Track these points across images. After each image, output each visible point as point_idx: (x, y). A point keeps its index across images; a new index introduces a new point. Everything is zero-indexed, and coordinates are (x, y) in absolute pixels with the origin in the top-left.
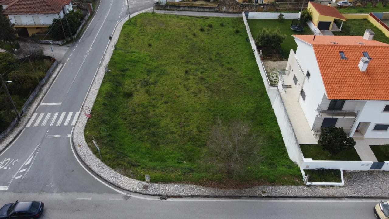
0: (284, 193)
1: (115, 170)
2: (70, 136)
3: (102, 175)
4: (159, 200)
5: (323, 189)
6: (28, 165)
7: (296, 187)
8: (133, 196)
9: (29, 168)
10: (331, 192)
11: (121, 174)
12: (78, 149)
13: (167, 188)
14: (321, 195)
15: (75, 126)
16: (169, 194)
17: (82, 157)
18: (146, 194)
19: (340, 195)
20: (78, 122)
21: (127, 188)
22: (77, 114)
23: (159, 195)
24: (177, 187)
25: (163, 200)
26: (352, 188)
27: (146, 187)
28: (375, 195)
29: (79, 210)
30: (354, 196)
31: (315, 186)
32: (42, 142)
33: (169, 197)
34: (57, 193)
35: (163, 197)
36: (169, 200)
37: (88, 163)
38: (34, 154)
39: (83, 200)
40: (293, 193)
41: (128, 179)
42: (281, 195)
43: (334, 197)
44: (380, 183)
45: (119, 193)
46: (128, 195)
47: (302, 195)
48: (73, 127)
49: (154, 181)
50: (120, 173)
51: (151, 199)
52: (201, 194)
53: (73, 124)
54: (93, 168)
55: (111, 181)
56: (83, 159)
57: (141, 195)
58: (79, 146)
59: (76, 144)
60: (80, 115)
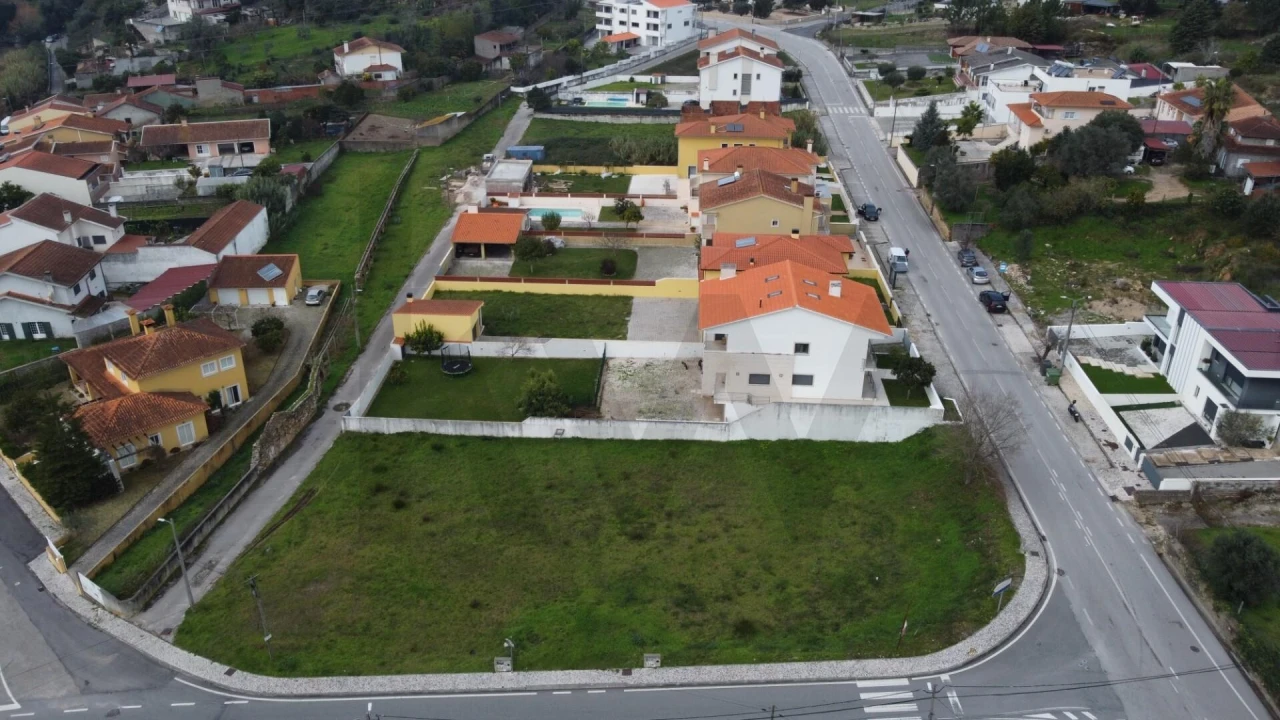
2: (945, 677)
3: (1032, 603)
4: (1048, 541)
6: (1053, 713)
8: (1055, 566)
12: (980, 651)
15: (909, 677)
16: (1034, 532)
18: (1046, 553)
20: (894, 674)
21: (1045, 573)
22: (860, 684)
24: (1021, 526)
25: (1047, 538)
27: (1035, 554)
29: (1110, 620)
32: (978, 717)
33: (1039, 534)
34: (1094, 651)
36: (1043, 533)
39: (1092, 618)
41: (1027, 572)
45: (1058, 583)
46: (1056, 571)
51: (1051, 549)
53: (905, 682)
54: (1022, 617)
55: (1041, 590)
56: (1006, 635)
57: (1050, 559)
58: (973, 650)
59: (970, 657)
60: (870, 679)
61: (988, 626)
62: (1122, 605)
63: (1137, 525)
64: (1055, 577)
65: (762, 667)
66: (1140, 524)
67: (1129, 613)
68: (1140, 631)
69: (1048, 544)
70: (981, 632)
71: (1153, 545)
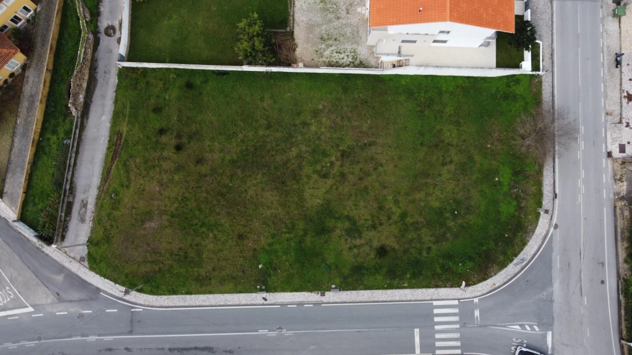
0: (550, 95)
1: (529, 241)
2: (476, 300)
3: (533, 252)
4: (557, 199)
5: (544, 61)
6: (521, 326)
7: (544, 83)
8: (554, 222)
10: (548, 56)
11: (533, 235)
12: (497, 285)
13: (547, 193)
14: (551, 65)
15: (459, 299)
16: (552, 191)
17: (509, 277)
18: (553, 211)
19: (550, 49)
20: (452, 297)
21: (547, 227)
22: (435, 303)
23: (554, 199)
24: (546, 185)
25: (558, 196)
26: (543, 36)
27: (547, 212)
28: (550, 20)
29: (569, 264)
30: (551, 38)
31: (543, 66)
32: (485, 326)
33: (555, 193)
34: (552, 287)
36: (557, 192)
38: (505, 326)
39: (560, 263)
40: (549, 88)
41: (538, 228)
42: (551, 98)
43: (552, 55)
44: (538, 10)
45: (552, 233)
46: (554, 225)
47: (551, 81)
48: (461, 301)
49: (539, 204)
50: (531, 237)
51: (557, 206)
52: (552, 164)
53: (456, 302)
55: (541, 243)
56: (513, 275)
57: (553, 216)
58: (494, 284)
59: (491, 289)
60: (440, 300)
61: (506, 269)
62: (579, 252)
63: (613, 181)
64: (552, 230)
65: (389, 292)
66: (615, 180)
67: (580, 258)
68: (581, 272)
69: (557, 201)
70: (501, 273)
71: (615, 198)
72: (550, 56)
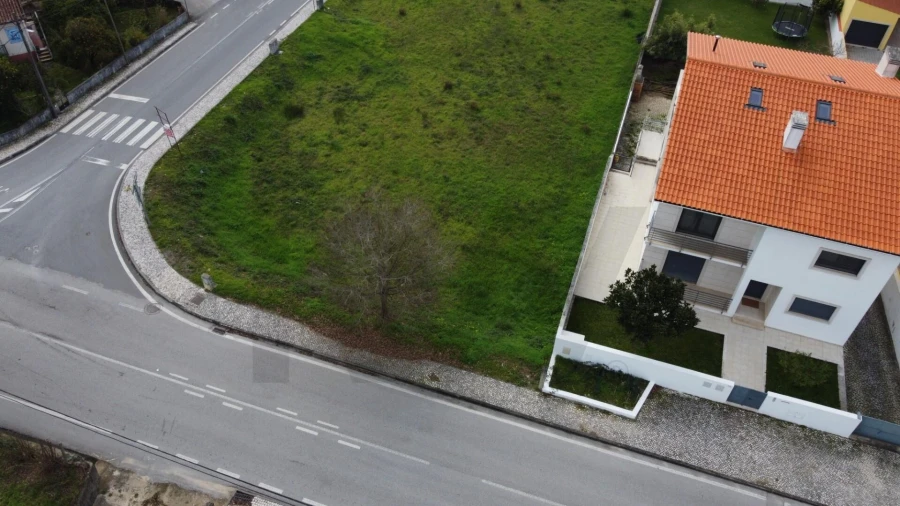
0: (478, 394)
1: (162, 252)
2: (124, 167)
4: (210, 331)
5: (579, 411)
6: (20, 203)
7: (514, 388)
8: (166, 310)
9: (17, 210)
10: (593, 424)
11: (169, 263)
12: (123, 194)
13: (238, 313)
14: (563, 423)
15: (145, 150)
16: (236, 325)
17: (121, 210)
18: (191, 314)
19: (611, 437)
21: (163, 291)
22: (165, 127)
23: (215, 323)
24: (257, 317)
25: (217, 334)
26: (652, 429)
27: (198, 300)
28: (702, 464)
29: (54, 308)
30: (644, 448)
31: (564, 400)
33: (231, 330)
34: (37, 266)
35: (220, 328)
36: (228, 336)
37: (122, 224)
38: (42, 186)
39: (72, 292)
40: (499, 398)
41: (176, 274)
42: (468, 394)
43: (593, 438)
44: (734, 441)
45: (141, 296)
46: (158, 306)
47: (518, 409)
48: (142, 152)
49: (219, 291)
50: (167, 260)
51: (196, 325)
52: (298, 344)
54: (126, 237)
55: (143, 271)
57: (181, 312)
58: (129, 189)
62: (59, 334)
63: (165, 480)
64: (151, 299)
66: (164, 486)
67: (44, 334)
68: (16, 324)
71: (115, 468)
72: (590, 428)
